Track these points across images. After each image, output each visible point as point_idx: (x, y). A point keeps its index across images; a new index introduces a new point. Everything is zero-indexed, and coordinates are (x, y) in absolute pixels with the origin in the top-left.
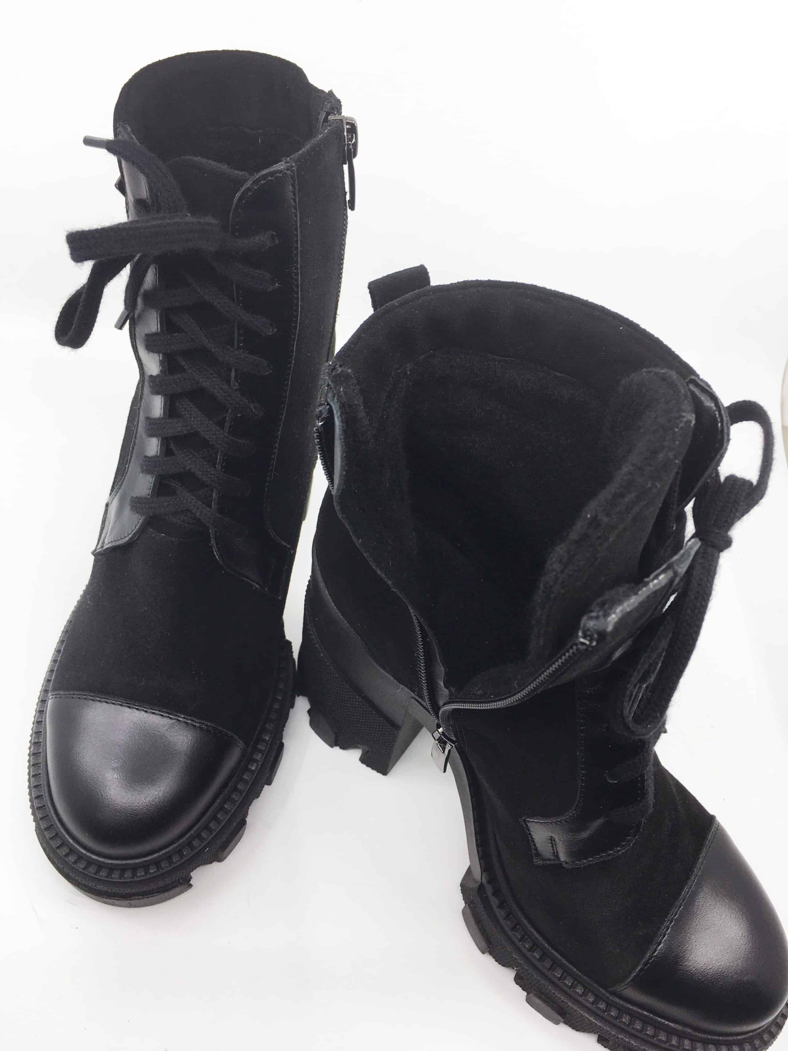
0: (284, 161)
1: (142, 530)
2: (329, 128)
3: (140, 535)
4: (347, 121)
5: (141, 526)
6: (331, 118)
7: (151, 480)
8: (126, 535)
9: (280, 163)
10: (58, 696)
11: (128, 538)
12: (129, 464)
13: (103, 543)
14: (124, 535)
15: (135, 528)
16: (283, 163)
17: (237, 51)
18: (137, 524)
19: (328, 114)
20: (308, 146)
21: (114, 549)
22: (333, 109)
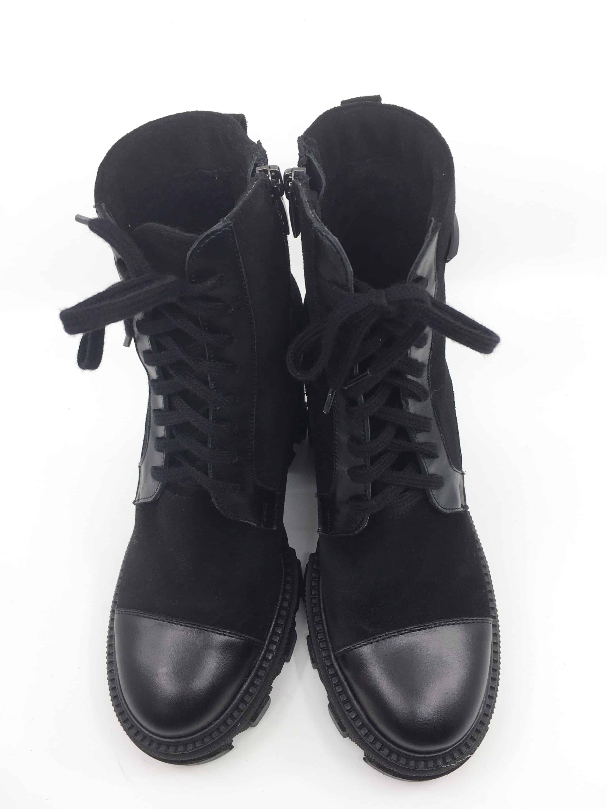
0: (222, 221)
1: (161, 493)
2: (256, 182)
3: (160, 497)
4: (271, 170)
5: (160, 490)
6: (258, 169)
7: (163, 455)
8: (151, 496)
9: (219, 223)
10: (120, 612)
11: (152, 497)
12: (148, 440)
13: (139, 496)
14: (150, 495)
15: (156, 491)
16: (222, 223)
17: (188, 113)
18: (157, 488)
19: (256, 166)
20: (240, 203)
21: (146, 504)
22: (260, 161)
